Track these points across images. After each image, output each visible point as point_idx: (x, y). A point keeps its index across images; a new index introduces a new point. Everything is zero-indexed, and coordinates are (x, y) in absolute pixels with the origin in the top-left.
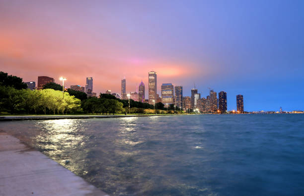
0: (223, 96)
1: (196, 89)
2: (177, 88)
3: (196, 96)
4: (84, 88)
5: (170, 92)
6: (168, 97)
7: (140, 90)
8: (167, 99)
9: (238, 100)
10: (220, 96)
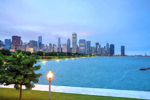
0: (112, 46)
1: (98, 42)
2: (87, 42)
3: (98, 46)
4: (37, 42)
5: (84, 44)
6: (82, 47)
7: (68, 43)
8: (82, 48)
9: (121, 49)
10: (110, 46)
